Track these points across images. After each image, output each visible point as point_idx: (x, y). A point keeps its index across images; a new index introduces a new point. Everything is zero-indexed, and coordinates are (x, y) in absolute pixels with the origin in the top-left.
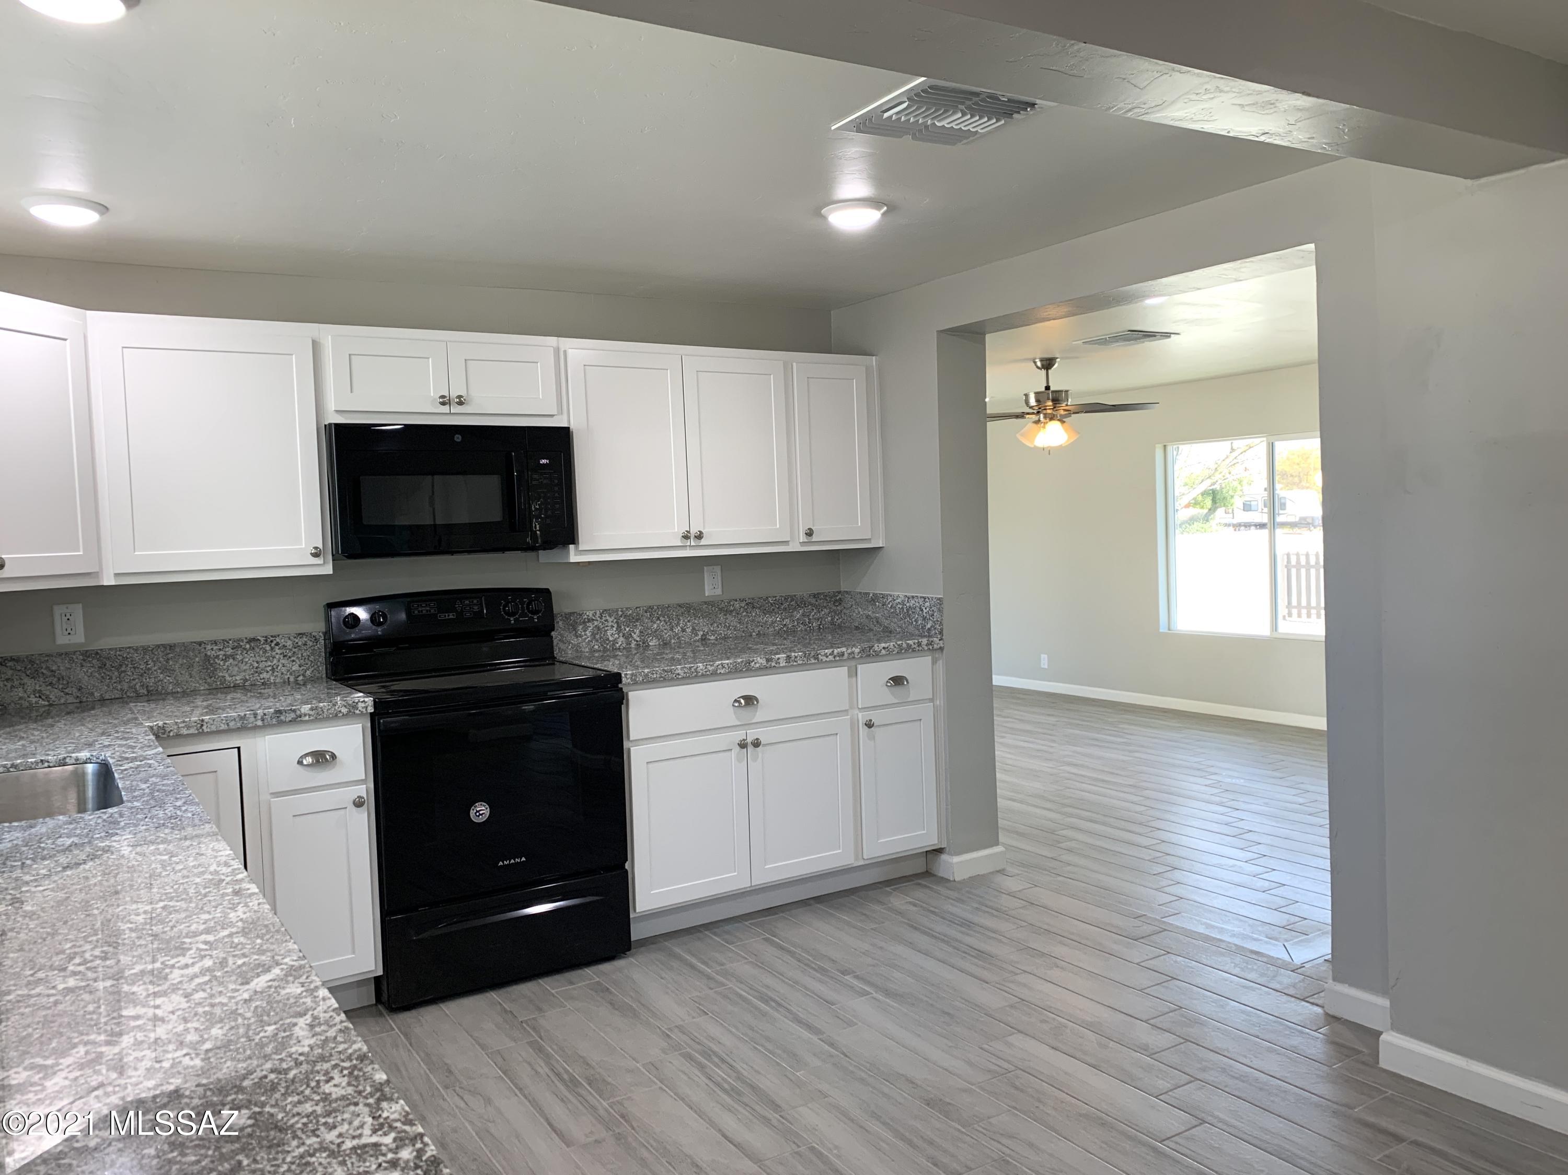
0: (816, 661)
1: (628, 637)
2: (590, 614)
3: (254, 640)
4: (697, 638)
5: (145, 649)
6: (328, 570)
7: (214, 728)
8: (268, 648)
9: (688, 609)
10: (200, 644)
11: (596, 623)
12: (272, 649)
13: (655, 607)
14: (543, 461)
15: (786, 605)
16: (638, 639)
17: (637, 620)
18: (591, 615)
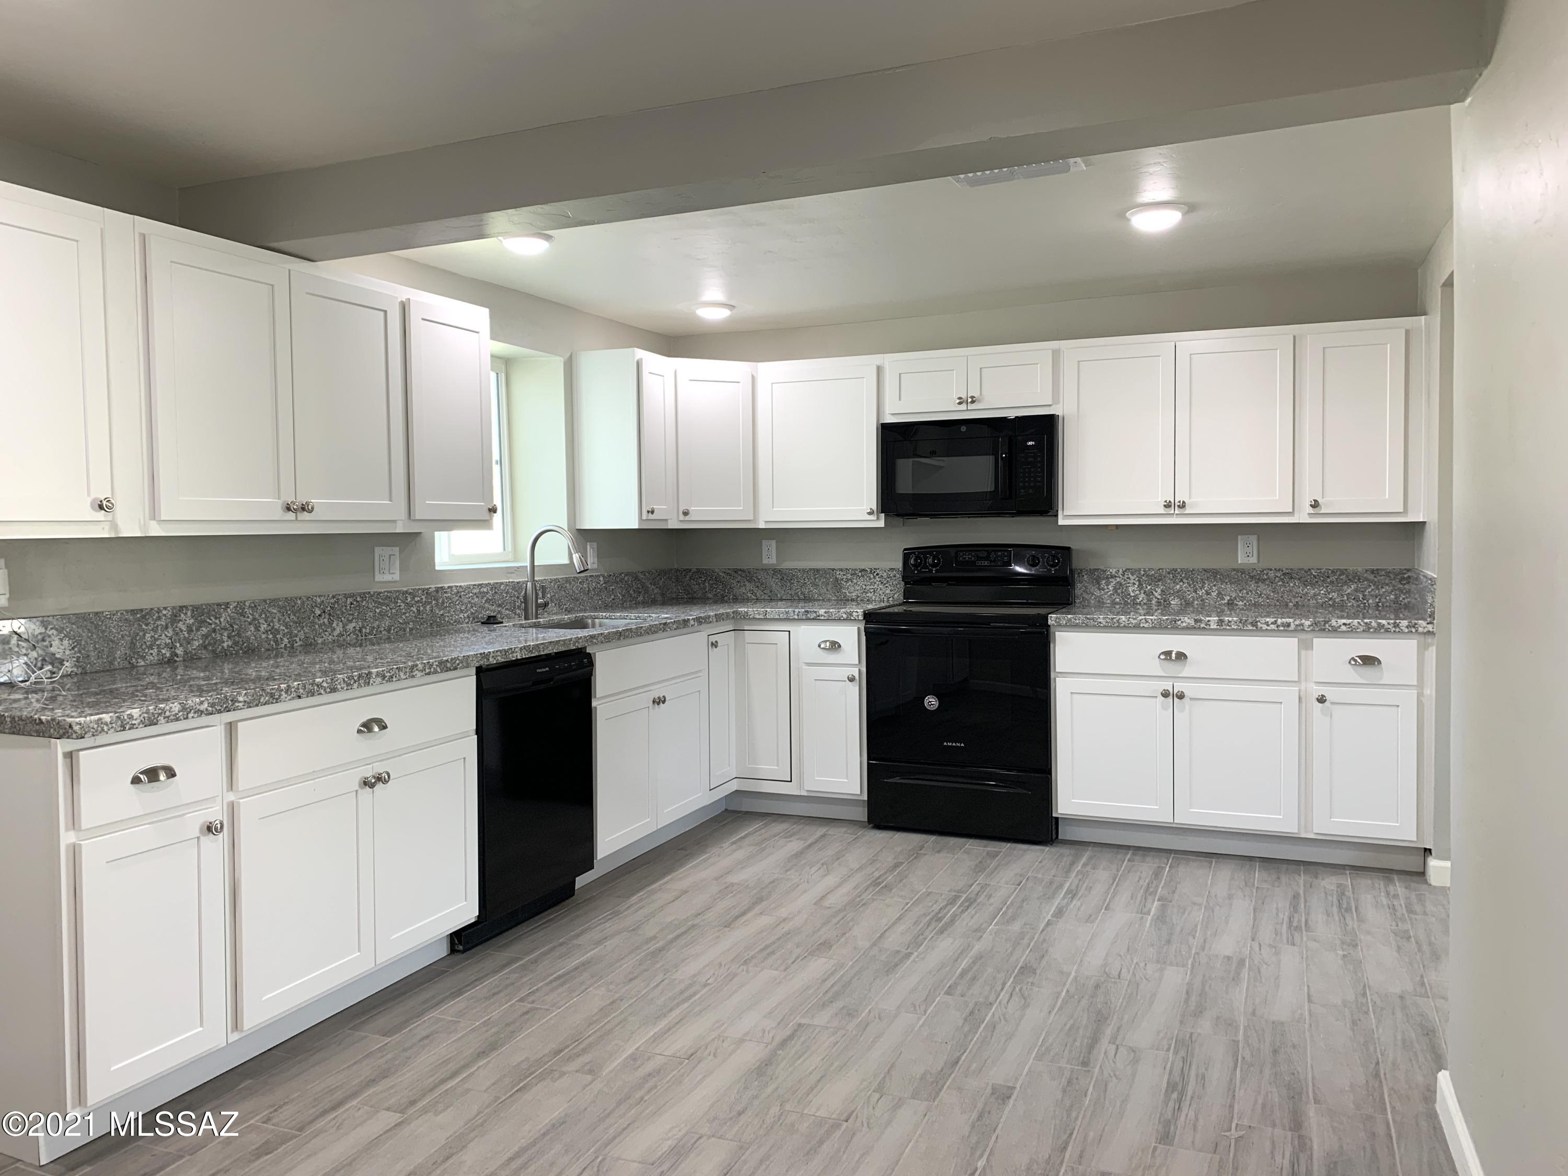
0: (1254, 628)
1: (1149, 594)
2: (1114, 571)
3: (864, 570)
4: (1223, 602)
5: (804, 570)
6: (881, 524)
7: (772, 617)
8: (872, 576)
9: (1214, 574)
10: (833, 570)
11: (1118, 579)
12: (874, 577)
13: (1179, 570)
14: (1030, 443)
15: (1333, 578)
16: (1159, 597)
17: (1159, 580)
18: (1114, 573)
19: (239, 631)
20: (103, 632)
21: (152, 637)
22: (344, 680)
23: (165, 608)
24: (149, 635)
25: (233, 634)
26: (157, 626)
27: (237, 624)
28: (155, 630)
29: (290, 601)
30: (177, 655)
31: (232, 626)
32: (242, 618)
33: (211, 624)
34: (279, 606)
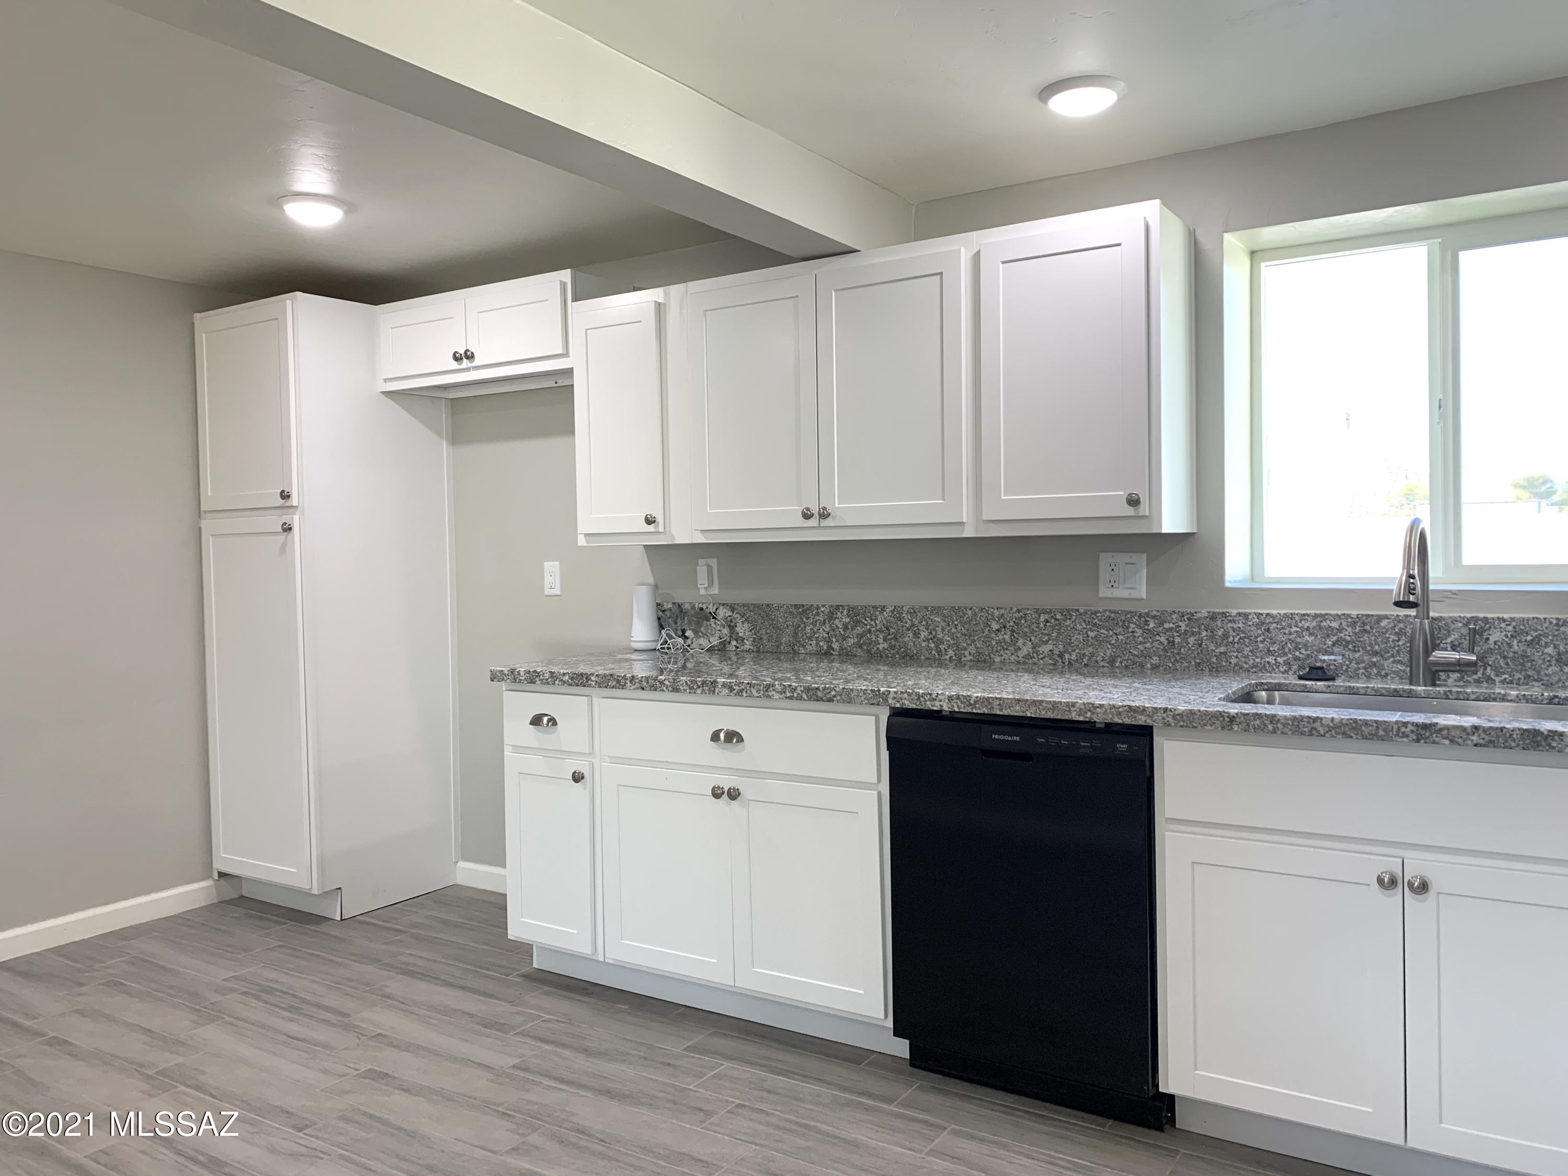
19: (896, 635)
20: (773, 620)
21: (811, 629)
22: (686, 682)
23: (823, 606)
24: (809, 628)
25: (890, 637)
26: (816, 621)
27: (894, 628)
28: (814, 623)
29: (958, 611)
30: (833, 649)
31: (888, 629)
32: (899, 622)
33: (867, 625)
34: (944, 616)
